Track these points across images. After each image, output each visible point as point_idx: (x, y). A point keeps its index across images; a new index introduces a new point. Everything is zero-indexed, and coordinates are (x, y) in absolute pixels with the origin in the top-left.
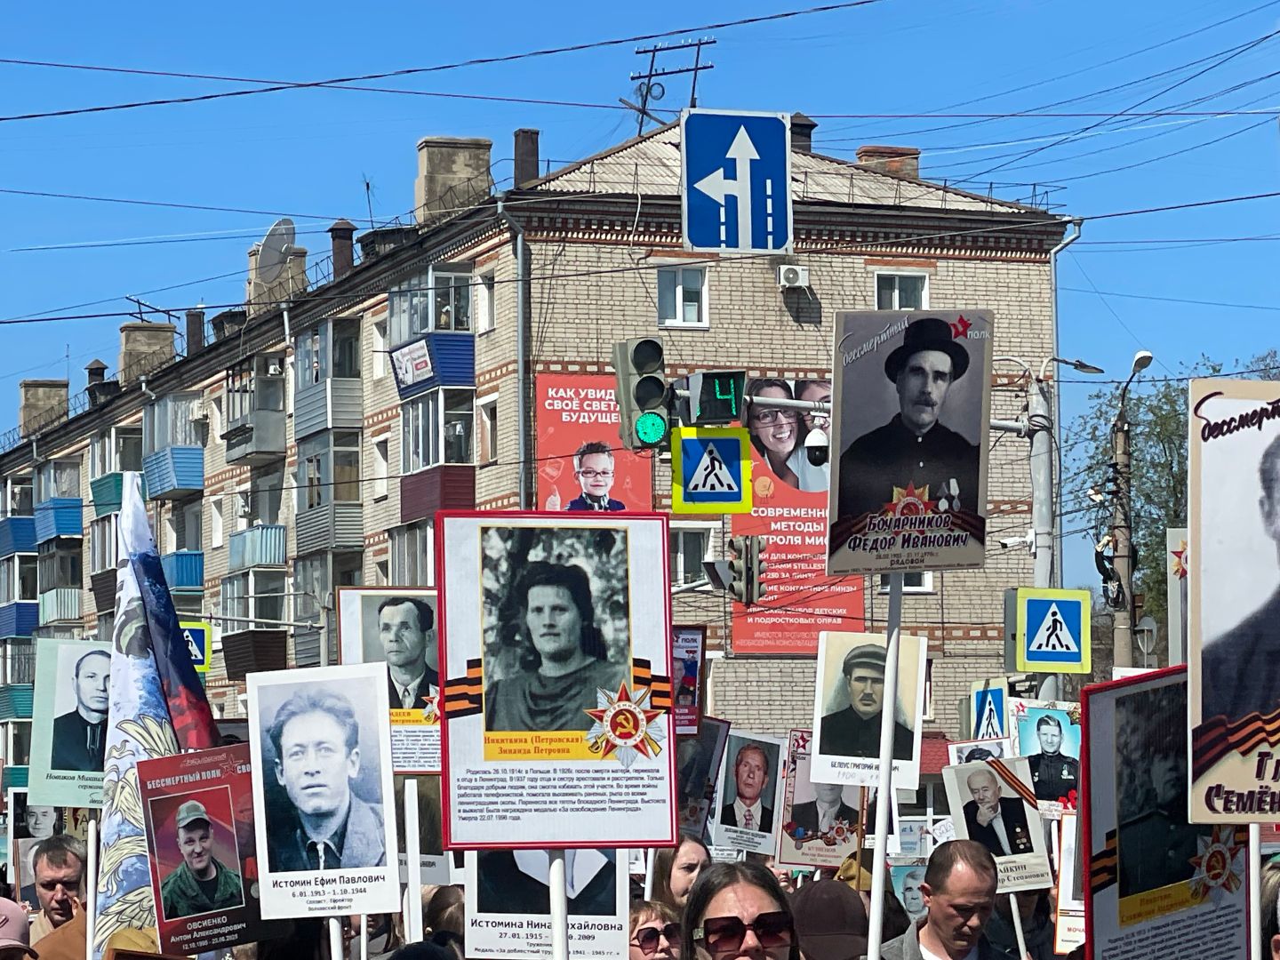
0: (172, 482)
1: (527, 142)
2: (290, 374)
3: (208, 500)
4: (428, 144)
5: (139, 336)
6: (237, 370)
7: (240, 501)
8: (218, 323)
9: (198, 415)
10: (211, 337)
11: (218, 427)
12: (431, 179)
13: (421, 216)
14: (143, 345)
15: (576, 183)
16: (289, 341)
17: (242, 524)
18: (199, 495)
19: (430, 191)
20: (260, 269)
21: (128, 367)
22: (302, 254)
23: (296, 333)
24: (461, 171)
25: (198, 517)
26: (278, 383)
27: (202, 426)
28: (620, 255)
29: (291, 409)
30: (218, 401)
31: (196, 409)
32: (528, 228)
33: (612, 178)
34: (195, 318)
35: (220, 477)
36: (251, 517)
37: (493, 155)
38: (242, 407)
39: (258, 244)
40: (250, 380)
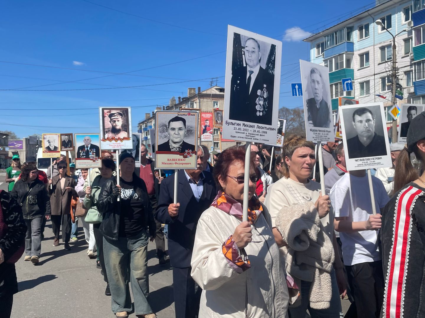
1: (199, 88)
4: (189, 89)
5: (158, 109)
8: (166, 107)
12: (189, 92)
13: (188, 96)
15: (205, 93)
19: (189, 93)
20: (171, 102)
22: (175, 100)
23: (175, 108)
24: (192, 91)
28: (210, 100)
32: (200, 97)
33: (209, 92)
37: (196, 90)
39: (171, 99)
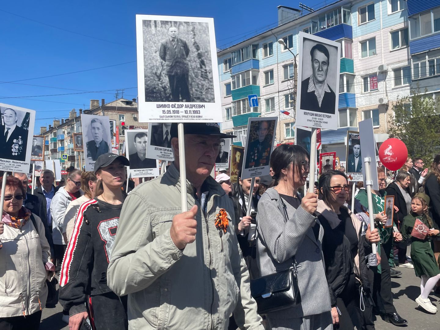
0: (60, 139)
1: (103, 100)
2: (75, 127)
3: (65, 141)
4: (92, 100)
5: (56, 122)
6: (68, 126)
7: (69, 141)
8: (66, 120)
9: (63, 131)
10: (64, 122)
11: (66, 132)
12: (92, 104)
13: (91, 108)
14: (56, 123)
16: (75, 122)
17: (69, 143)
18: (64, 140)
19: (92, 106)
20: (71, 114)
21: (54, 125)
22: (76, 113)
23: (76, 122)
25: (64, 143)
26: (74, 127)
27: (64, 132)
29: (75, 130)
30: (66, 129)
31: (63, 130)
32: (104, 110)
33: (114, 105)
34: (63, 120)
35: (66, 138)
36: (70, 143)
38: (69, 130)
40: (70, 127)
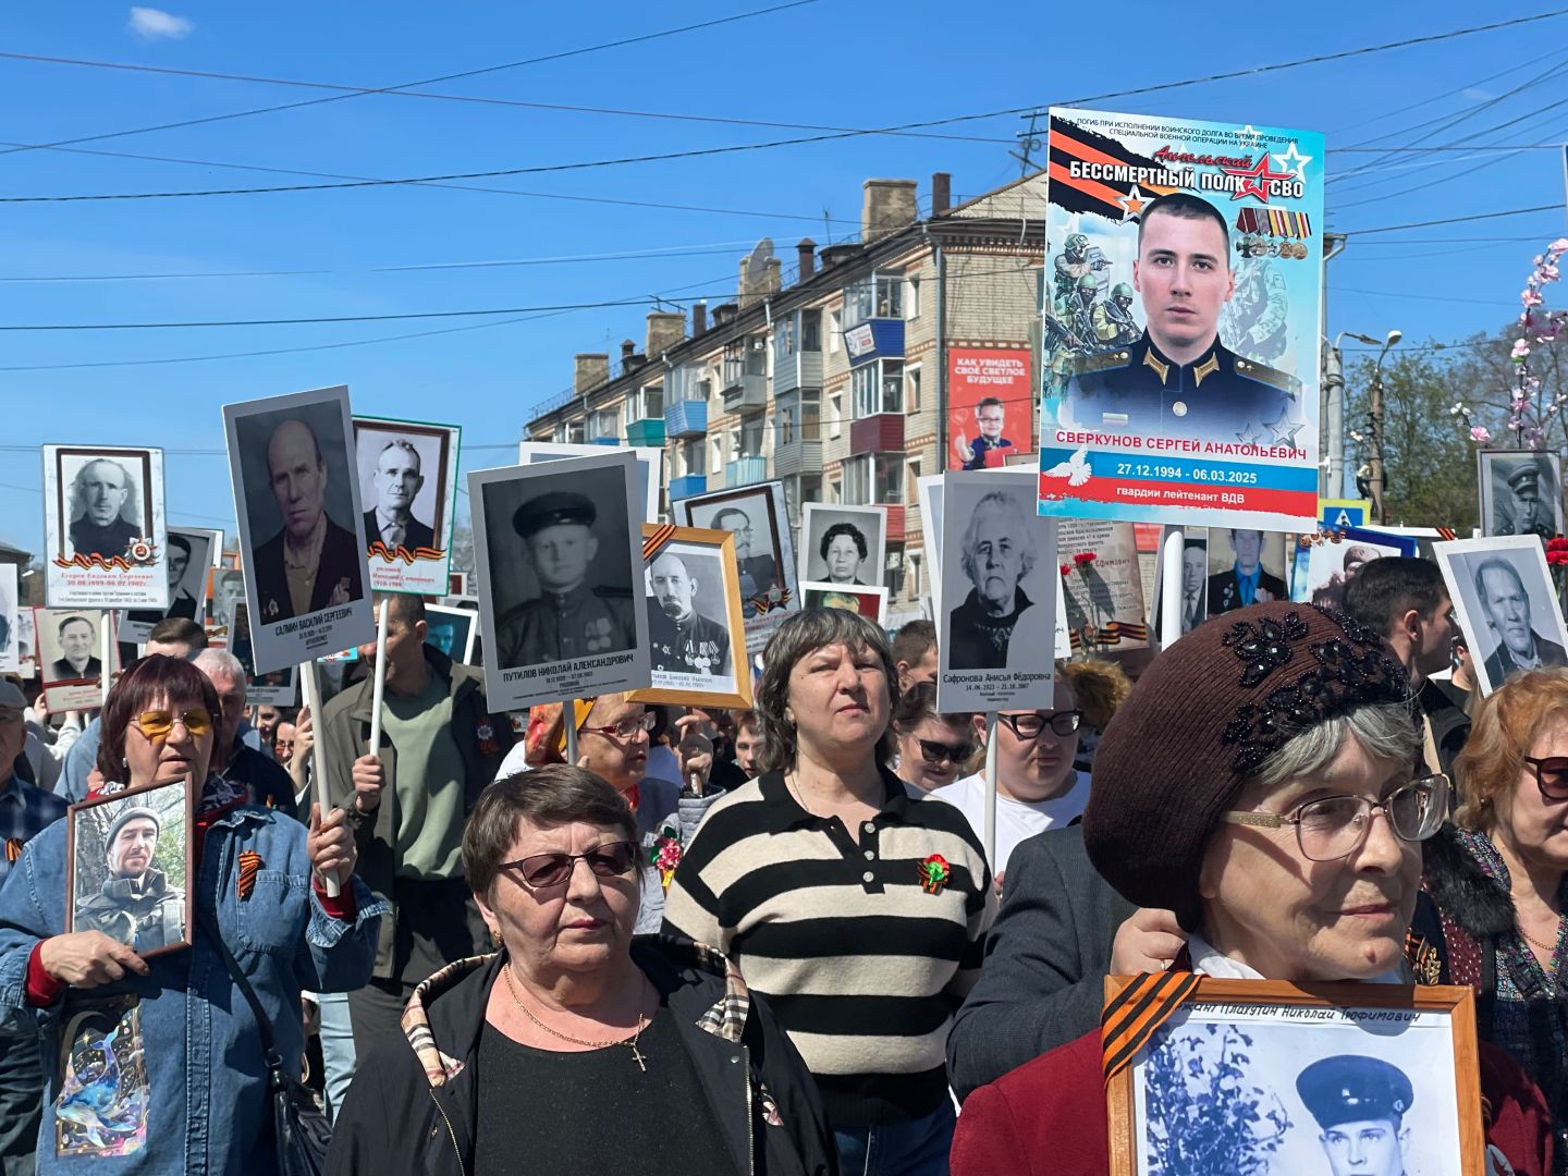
0: (685, 426)
1: (942, 182)
2: (771, 350)
3: (710, 439)
4: (871, 184)
5: (661, 322)
6: (733, 345)
7: (733, 439)
8: (717, 313)
9: (703, 378)
10: (710, 323)
11: (717, 388)
12: (873, 209)
13: (866, 235)
14: (663, 329)
15: (978, 211)
16: (770, 325)
17: (735, 456)
18: (703, 435)
19: (873, 217)
20: (750, 275)
21: (652, 345)
22: (777, 264)
23: (776, 320)
24: (895, 203)
25: (703, 451)
26: (762, 355)
27: (706, 387)
28: (1010, 263)
29: (771, 372)
30: (718, 368)
31: (702, 374)
32: (945, 244)
33: (1006, 207)
34: (700, 310)
35: (719, 423)
36: (741, 451)
37: (918, 193)
38: (736, 372)
39: (747, 256)
40: (741, 353)
